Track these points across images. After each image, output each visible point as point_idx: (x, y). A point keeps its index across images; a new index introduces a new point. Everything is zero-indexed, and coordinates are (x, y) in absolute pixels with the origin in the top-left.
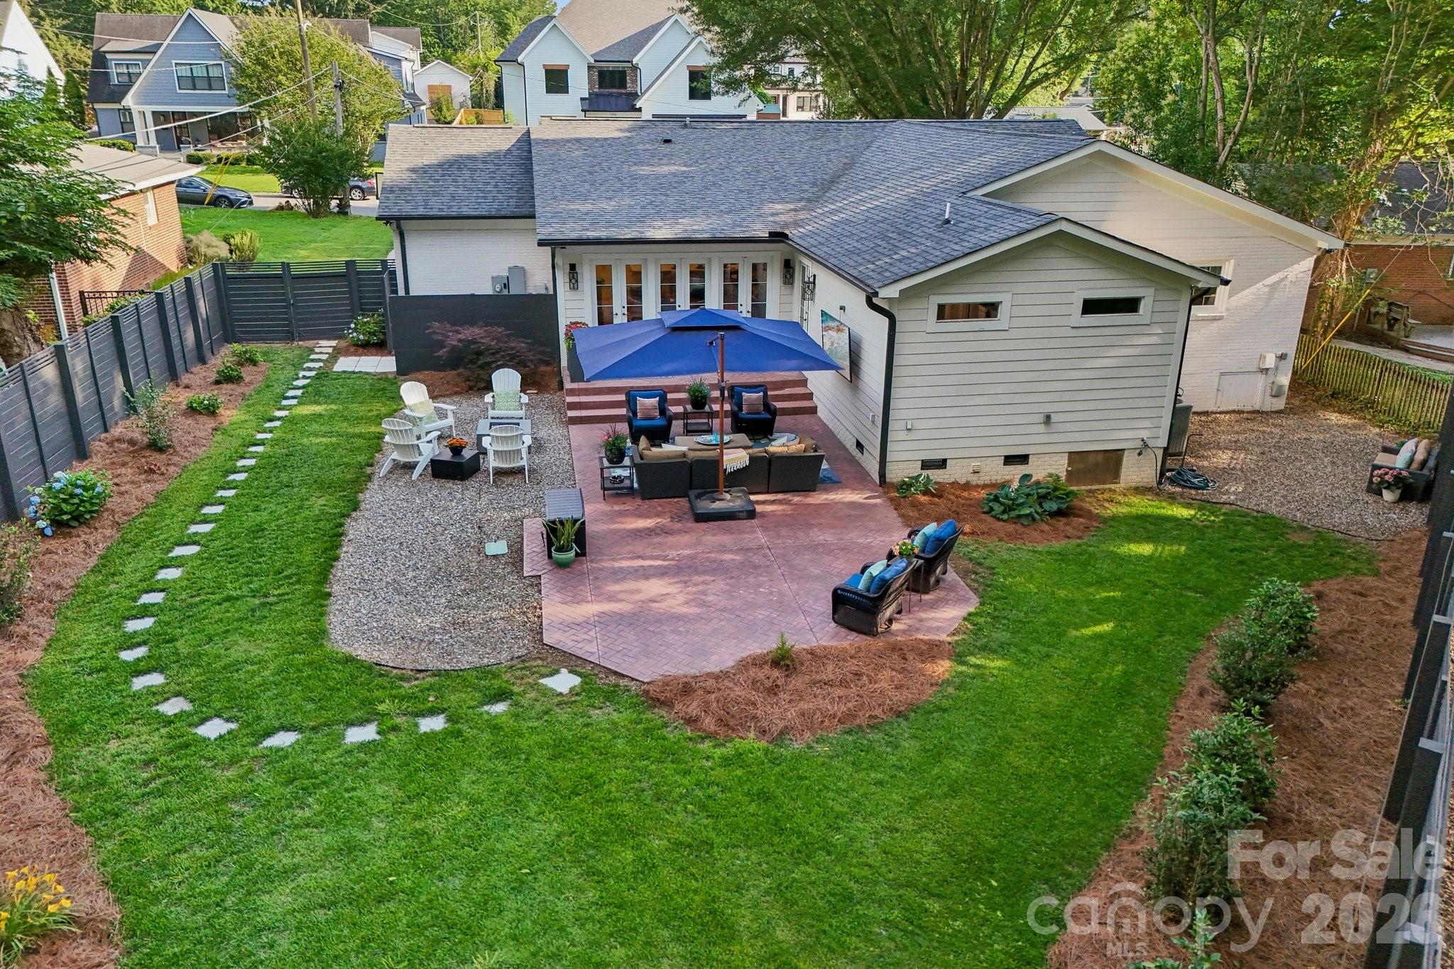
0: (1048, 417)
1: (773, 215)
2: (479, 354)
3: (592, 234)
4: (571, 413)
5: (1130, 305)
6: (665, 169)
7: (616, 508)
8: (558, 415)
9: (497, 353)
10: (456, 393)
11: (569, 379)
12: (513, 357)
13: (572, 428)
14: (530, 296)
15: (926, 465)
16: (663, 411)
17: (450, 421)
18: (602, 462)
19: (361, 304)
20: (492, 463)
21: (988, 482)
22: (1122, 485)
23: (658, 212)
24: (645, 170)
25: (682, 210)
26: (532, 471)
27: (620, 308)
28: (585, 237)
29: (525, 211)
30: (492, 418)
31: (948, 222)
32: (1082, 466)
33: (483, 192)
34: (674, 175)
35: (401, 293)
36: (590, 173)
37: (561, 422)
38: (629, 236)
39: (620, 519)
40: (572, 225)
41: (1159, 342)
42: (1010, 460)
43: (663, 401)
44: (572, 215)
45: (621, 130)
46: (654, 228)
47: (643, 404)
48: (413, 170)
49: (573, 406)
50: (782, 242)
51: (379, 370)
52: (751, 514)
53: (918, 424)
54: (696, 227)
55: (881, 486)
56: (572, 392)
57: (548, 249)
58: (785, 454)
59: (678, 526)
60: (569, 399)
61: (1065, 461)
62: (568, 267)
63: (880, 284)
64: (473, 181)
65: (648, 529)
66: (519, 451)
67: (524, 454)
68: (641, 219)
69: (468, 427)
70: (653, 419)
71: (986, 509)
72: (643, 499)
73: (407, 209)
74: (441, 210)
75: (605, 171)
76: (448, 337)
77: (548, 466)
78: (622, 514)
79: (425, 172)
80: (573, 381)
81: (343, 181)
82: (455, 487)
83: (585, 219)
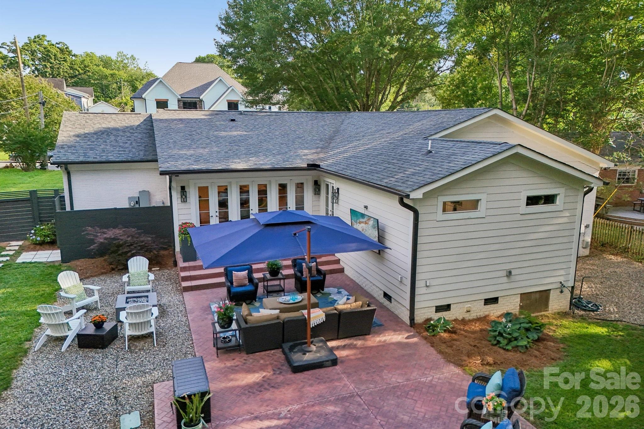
0: (510, 272)
1: (304, 155)
2: (119, 246)
3: (196, 167)
4: (185, 284)
5: (549, 199)
6: (235, 133)
7: (229, 364)
8: (175, 285)
9: (132, 245)
10: (102, 273)
11: (182, 260)
12: (142, 247)
13: (186, 295)
14: (154, 207)
15: (439, 309)
16: (251, 280)
17: (96, 297)
18: (214, 327)
19: (40, 217)
20: (128, 332)
21: (475, 317)
22: (550, 312)
23: (236, 154)
24: (223, 134)
25: (249, 154)
26: (159, 334)
27: (215, 212)
28: (191, 169)
29: (150, 158)
30: (128, 293)
31: (430, 152)
32: (528, 302)
33: (122, 147)
34: (241, 136)
35: (68, 209)
36: (190, 135)
37: (177, 290)
38: (220, 168)
39: (232, 376)
40: (182, 162)
41: (568, 221)
42: (488, 302)
43: (251, 271)
44: (181, 157)
45: (206, 115)
46: (235, 163)
47: (237, 276)
48: (78, 136)
49: (185, 279)
50: (315, 169)
51: (49, 260)
52: (334, 362)
53: (434, 282)
54: (262, 162)
55: (411, 326)
56: (184, 269)
57: (168, 177)
58: (349, 310)
59: (281, 378)
60: (183, 274)
61: (518, 299)
62: (180, 189)
63: (410, 190)
64: (117, 141)
65: (257, 384)
66: (149, 322)
67: (153, 323)
68: (227, 158)
69: (110, 299)
70: (245, 285)
71: (495, 342)
72: (247, 354)
73: (72, 158)
74: (96, 158)
75: (199, 134)
76: (97, 236)
77: (171, 329)
78: (234, 370)
79: (85, 137)
80: (185, 261)
81: (43, 152)
82: (96, 355)
83: (190, 159)
